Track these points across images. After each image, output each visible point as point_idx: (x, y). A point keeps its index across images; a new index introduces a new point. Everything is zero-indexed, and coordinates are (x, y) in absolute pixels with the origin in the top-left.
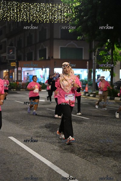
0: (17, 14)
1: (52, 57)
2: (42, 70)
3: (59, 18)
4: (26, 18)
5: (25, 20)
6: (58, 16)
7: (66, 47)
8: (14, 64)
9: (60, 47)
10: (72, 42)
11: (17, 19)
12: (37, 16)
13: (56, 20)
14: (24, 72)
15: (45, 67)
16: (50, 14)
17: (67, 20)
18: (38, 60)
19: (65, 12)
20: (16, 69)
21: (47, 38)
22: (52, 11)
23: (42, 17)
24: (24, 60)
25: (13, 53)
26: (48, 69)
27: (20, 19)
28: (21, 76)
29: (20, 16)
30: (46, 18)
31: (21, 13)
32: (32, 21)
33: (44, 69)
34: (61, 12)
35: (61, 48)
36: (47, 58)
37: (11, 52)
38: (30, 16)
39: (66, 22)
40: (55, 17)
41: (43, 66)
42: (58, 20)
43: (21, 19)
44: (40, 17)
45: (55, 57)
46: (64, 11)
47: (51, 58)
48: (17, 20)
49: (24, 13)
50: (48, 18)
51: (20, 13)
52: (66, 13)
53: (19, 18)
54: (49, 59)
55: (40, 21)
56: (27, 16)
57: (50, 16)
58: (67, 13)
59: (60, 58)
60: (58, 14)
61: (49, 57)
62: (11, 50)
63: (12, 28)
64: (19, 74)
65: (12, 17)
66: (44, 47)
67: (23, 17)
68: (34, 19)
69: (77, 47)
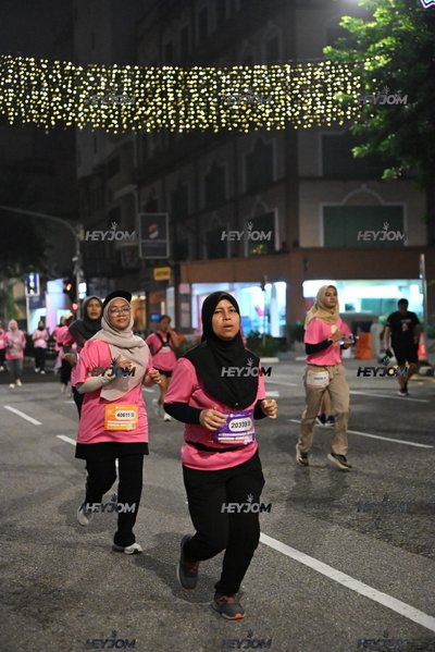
0: (177, 108)
1: (296, 244)
2: (263, 289)
3: (318, 112)
4: (206, 116)
5: (204, 124)
6: (314, 103)
7: (343, 203)
8: (165, 273)
9: (321, 205)
10: (364, 186)
11: (178, 124)
12: (244, 108)
13: (308, 119)
14: (198, 297)
15: (273, 280)
16: (285, 100)
17: (346, 115)
18: (246, 254)
19: (339, 90)
20: (171, 290)
21: (275, 179)
22: (293, 88)
23: (261, 113)
24: (198, 257)
25: (162, 236)
26: (281, 287)
27: (185, 124)
28: (190, 312)
29: (185, 112)
30: (272, 115)
31: (189, 102)
32: (227, 127)
33: (268, 286)
34: (324, 90)
35: (325, 209)
36: (278, 246)
37: (153, 231)
38: (218, 110)
39: (341, 123)
40: (305, 108)
41: (266, 277)
42: (315, 120)
43: (190, 123)
44: (253, 112)
45: (305, 242)
46: (333, 87)
47: (291, 245)
48: (177, 128)
49: (197, 102)
50: (281, 113)
51: (187, 104)
52: (340, 93)
53: (184, 120)
54: (284, 251)
55: (253, 124)
56: (208, 111)
57: (286, 107)
58: (345, 91)
59: (321, 243)
60: (314, 98)
61: (284, 244)
62: (154, 226)
63: (152, 147)
64: (184, 306)
65: (161, 117)
66: (267, 210)
67: (196, 115)
68: (233, 121)
69: (383, 203)
